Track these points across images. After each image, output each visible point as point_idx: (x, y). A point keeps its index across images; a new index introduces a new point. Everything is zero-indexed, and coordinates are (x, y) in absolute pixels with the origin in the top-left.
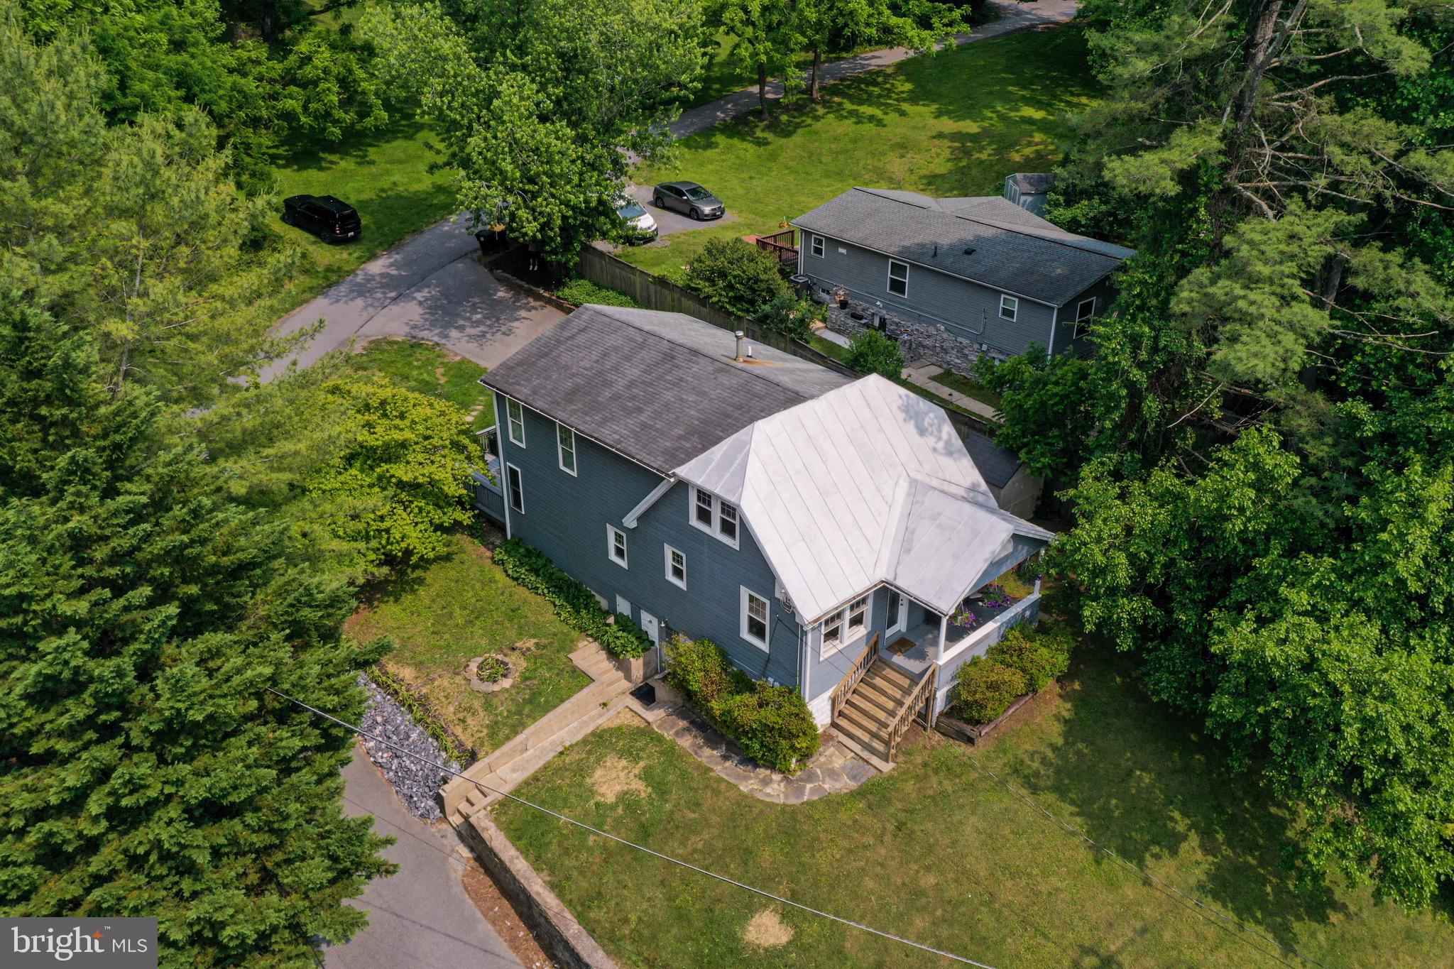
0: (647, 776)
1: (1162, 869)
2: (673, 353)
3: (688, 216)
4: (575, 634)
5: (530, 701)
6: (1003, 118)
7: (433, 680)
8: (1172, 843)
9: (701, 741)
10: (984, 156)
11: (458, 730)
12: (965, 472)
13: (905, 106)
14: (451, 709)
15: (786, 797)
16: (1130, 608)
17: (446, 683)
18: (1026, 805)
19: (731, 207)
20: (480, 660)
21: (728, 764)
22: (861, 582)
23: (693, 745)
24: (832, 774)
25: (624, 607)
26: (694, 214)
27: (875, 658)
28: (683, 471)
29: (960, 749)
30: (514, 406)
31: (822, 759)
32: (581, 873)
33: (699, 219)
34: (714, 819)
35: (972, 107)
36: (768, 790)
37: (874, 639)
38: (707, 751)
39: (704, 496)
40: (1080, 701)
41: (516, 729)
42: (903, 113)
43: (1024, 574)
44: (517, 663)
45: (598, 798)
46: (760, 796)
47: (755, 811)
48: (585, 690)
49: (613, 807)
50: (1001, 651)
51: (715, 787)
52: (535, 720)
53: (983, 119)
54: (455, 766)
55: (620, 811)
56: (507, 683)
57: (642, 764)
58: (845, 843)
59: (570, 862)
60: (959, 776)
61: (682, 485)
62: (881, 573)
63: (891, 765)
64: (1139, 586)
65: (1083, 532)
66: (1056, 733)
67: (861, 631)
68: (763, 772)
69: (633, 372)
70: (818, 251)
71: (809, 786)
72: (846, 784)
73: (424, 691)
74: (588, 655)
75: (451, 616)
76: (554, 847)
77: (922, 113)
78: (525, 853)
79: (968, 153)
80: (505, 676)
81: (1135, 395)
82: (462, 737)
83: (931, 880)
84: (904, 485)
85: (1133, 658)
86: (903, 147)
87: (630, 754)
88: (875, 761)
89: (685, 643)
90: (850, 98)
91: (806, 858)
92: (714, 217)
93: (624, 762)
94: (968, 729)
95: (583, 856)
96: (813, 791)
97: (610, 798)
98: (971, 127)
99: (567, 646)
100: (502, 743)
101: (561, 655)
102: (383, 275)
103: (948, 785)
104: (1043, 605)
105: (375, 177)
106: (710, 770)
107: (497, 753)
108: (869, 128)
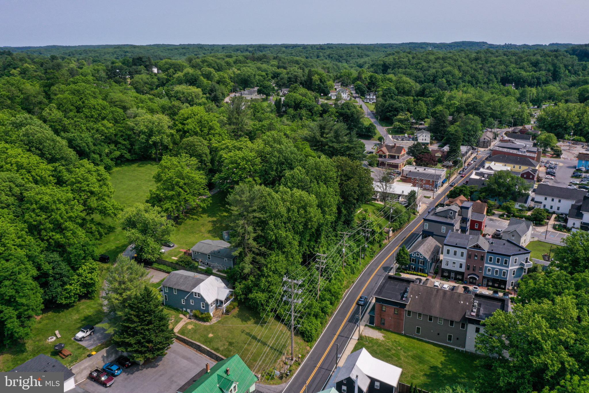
0: (194, 325)
1: (249, 322)
2: (187, 277)
4: (179, 314)
6: (220, 216)
8: (250, 320)
10: (218, 225)
12: (223, 285)
13: (202, 215)
15: (210, 324)
16: (243, 296)
18: (235, 319)
19: (175, 244)
21: (202, 322)
22: (214, 299)
23: (197, 321)
24: (214, 321)
25: (184, 309)
26: (169, 246)
27: (217, 308)
28: (193, 291)
29: (227, 316)
30: (166, 287)
31: (213, 319)
33: (171, 247)
34: (202, 328)
35: (214, 214)
39: (195, 293)
40: (239, 308)
41: (176, 325)
42: (202, 217)
43: (232, 295)
44: (173, 318)
45: (189, 329)
46: (207, 324)
47: (207, 326)
48: (183, 319)
49: (191, 329)
50: (230, 304)
51: (202, 325)
52: (178, 323)
53: (217, 217)
56: (173, 321)
57: (192, 324)
58: (217, 327)
60: (228, 318)
61: (193, 292)
62: (216, 298)
63: (220, 319)
64: (243, 294)
65: (236, 289)
66: (237, 312)
67: (215, 304)
68: (207, 322)
69: (182, 280)
70: (196, 254)
72: (216, 322)
74: (181, 316)
76: (186, 334)
77: (205, 216)
78: (182, 336)
79: (215, 225)
81: (240, 273)
83: (226, 327)
84: (217, 287)
85: (244, 302)
86: (203, 225)
88: (218, 318)
89: (194, 311)
90: (190, 214)
91: (213, 329)
92: (173, 246)
93: (190, 325)
94: (228, 313)
95: (189, 334)
96: (212, 323)
98: (215, 219)
101: (178, 316)
103: (226, 319)
104: (234, 299)
105: (104, 247)
106: (200, 323)
108: (196, 221)
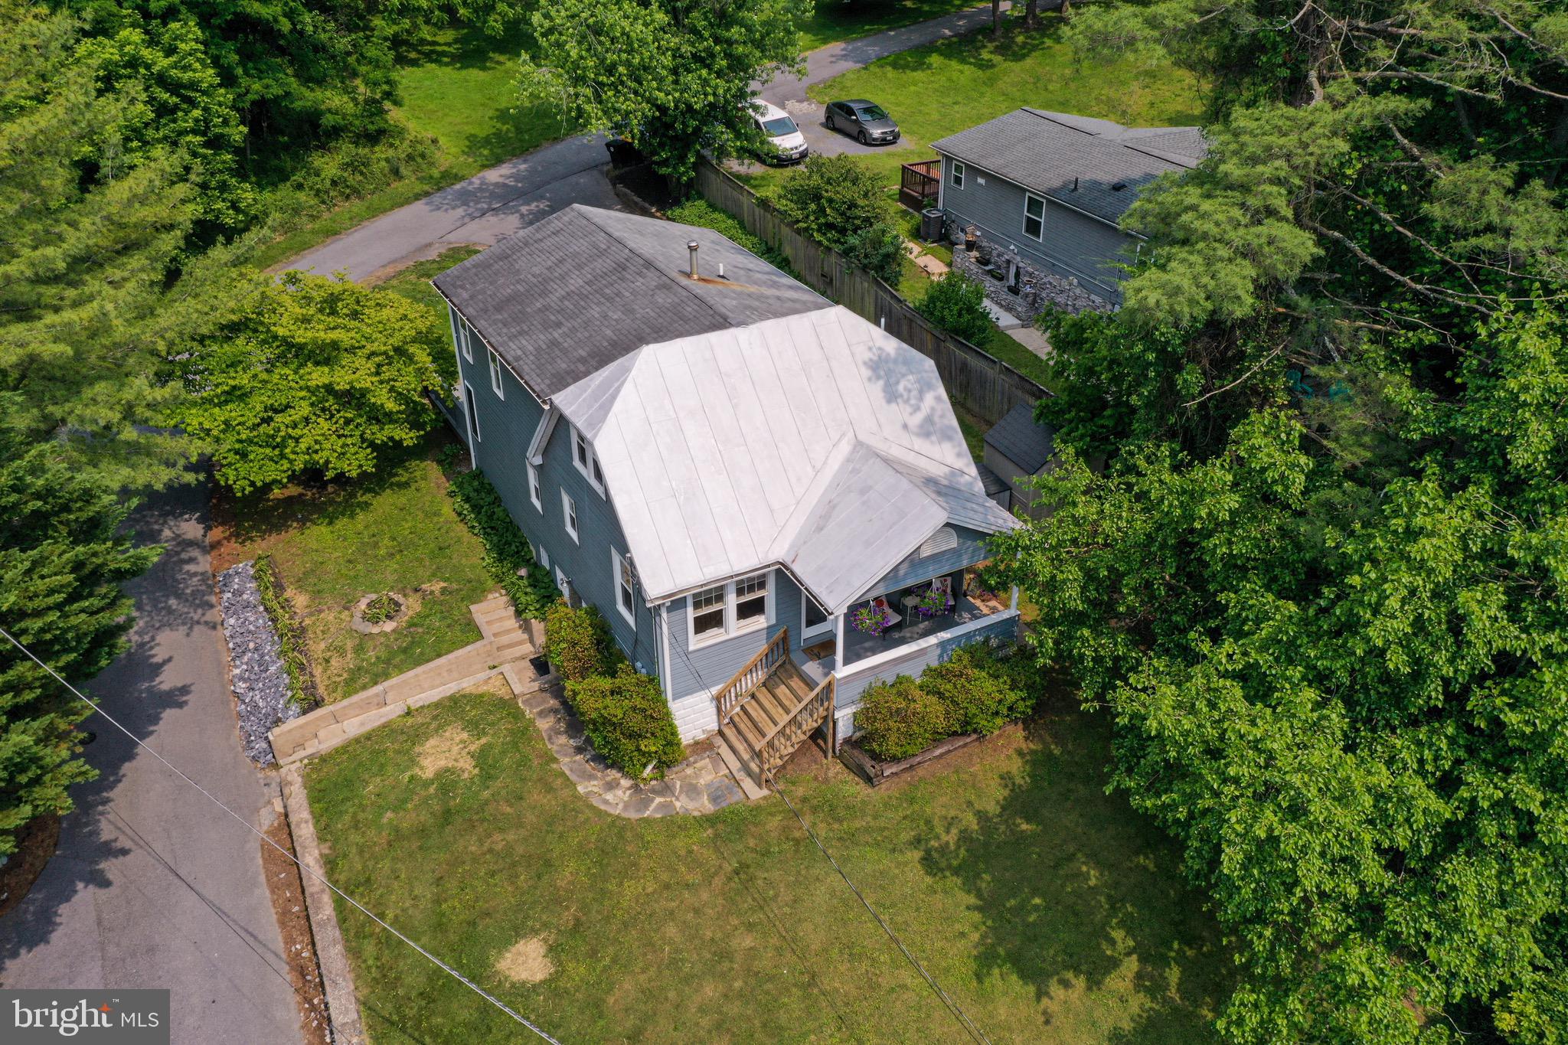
0: (481, 758)
2: (627, 264)
3: (856, 139)
4: (490, 583)
5: (405, 651)
7: (320, 611)
9: (562, 726)
11: (318, 671)
14: (323, 645)
15: (626, 807)
17: (331, 618)
19: (911, 133)
20: (374, 596)
21: (578, 757)
23: (552, 729)
24: (692, 790)
25: (545, 560)
26: (861, 137)
27: (784, 660)
28: (558, 398)
29: (854, 788)
31: (689, 771)
32: (361, 852)
33: (866, 144)
34: (530, 818)
36: (609, 796)
37: (779, 634)
38: (563, 739)
41: (377, 679)
44: (412, 605)
45: (417, 771)
46: (595, 802)
47: (581, 818)
48: (469, 648)
49: (426, 784)
51: (550, 781)
52: (401, 672)
54: (295, 708)
55: (432, 790)
56: (389, 626)
57: (483, 741)
58: (665, 877)
59: (355, 837)
60: (840, 821)
62: (778, 552)
63: (765, 792)
67: (759, 622)
68: (613, 774)
70: (958, 180)
71: (658, 800)
72: (704, 805)
73: (307, 621)
74: (494, 609)
75: (376, 545)
76: (347, 818)
78: (316, 818)
80: (389, 617)
82: (318, 680)
83: (748, 942)
84: (845, 448)
87: (475, 727)
88: (748, 784)
91: (611, 886)
92: (884, 142)
93: (465, 735)
94: (868, 764)
95: (372, 833)
96: (661, 806)
97: (429, 774)
99: (476, 592)
100: (356, 692)
101: (463, 606)
102: (496, 184)
103: (822, 830)
106: (555, 760)
107: (345, 702)
